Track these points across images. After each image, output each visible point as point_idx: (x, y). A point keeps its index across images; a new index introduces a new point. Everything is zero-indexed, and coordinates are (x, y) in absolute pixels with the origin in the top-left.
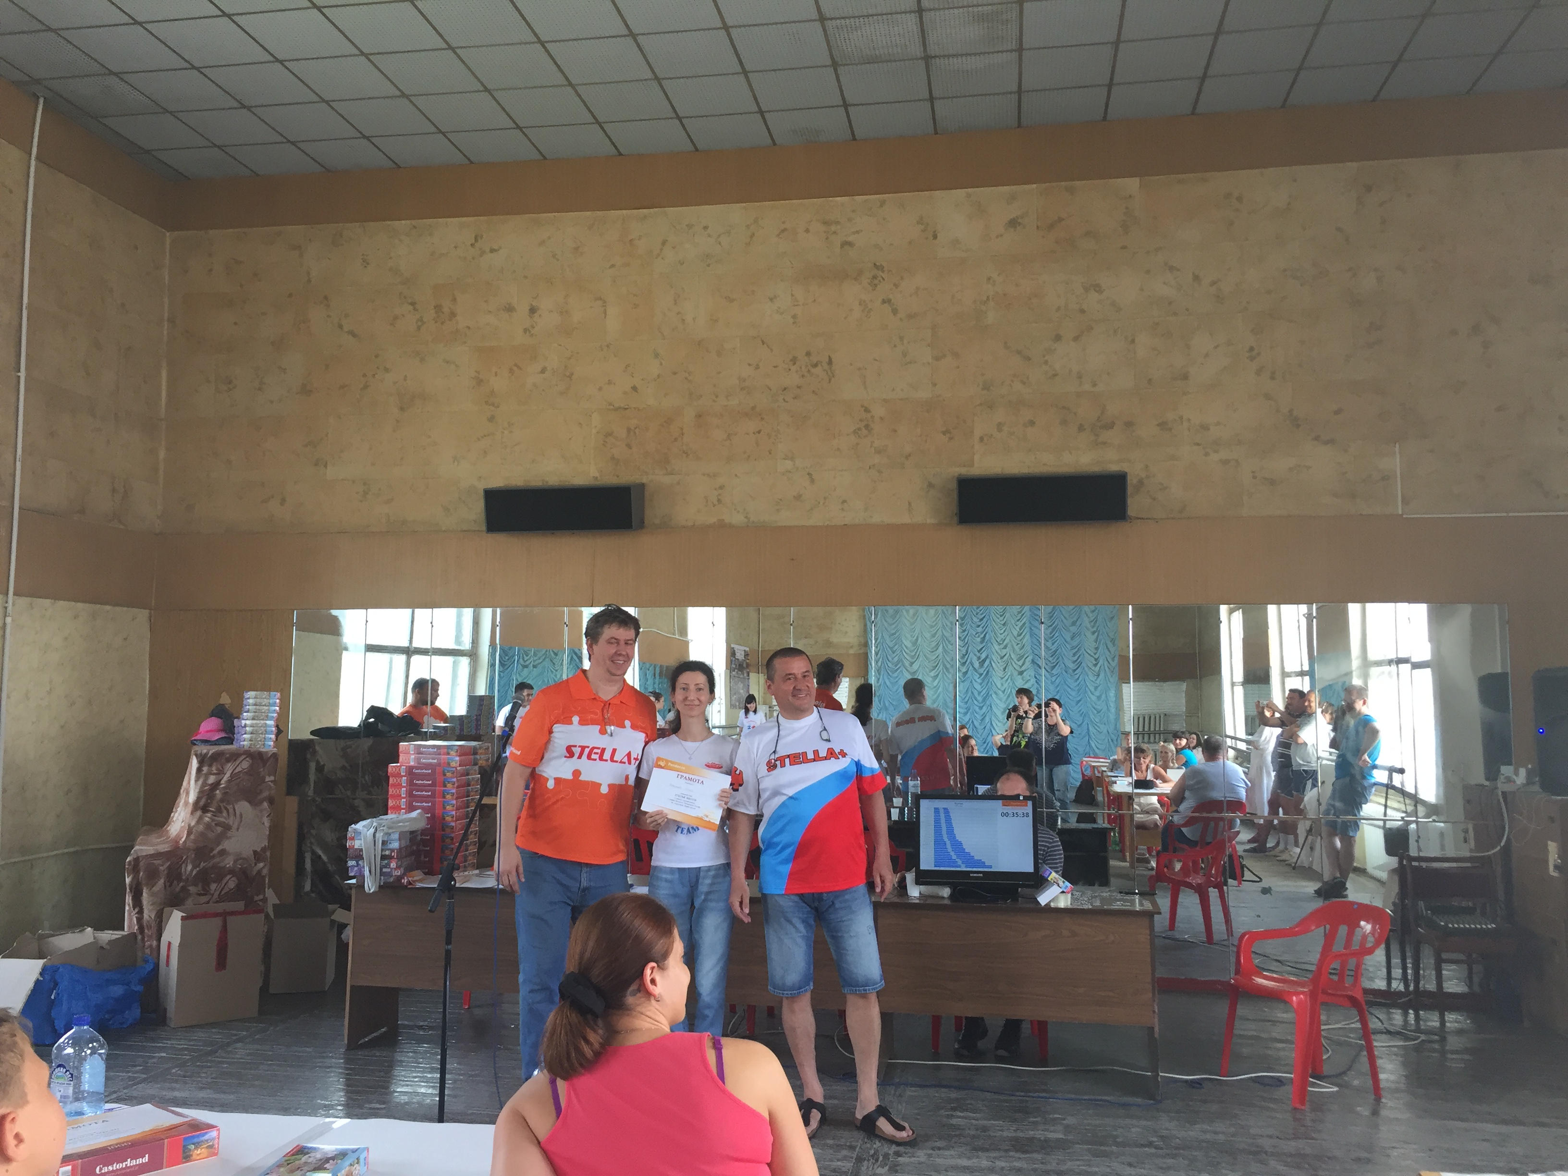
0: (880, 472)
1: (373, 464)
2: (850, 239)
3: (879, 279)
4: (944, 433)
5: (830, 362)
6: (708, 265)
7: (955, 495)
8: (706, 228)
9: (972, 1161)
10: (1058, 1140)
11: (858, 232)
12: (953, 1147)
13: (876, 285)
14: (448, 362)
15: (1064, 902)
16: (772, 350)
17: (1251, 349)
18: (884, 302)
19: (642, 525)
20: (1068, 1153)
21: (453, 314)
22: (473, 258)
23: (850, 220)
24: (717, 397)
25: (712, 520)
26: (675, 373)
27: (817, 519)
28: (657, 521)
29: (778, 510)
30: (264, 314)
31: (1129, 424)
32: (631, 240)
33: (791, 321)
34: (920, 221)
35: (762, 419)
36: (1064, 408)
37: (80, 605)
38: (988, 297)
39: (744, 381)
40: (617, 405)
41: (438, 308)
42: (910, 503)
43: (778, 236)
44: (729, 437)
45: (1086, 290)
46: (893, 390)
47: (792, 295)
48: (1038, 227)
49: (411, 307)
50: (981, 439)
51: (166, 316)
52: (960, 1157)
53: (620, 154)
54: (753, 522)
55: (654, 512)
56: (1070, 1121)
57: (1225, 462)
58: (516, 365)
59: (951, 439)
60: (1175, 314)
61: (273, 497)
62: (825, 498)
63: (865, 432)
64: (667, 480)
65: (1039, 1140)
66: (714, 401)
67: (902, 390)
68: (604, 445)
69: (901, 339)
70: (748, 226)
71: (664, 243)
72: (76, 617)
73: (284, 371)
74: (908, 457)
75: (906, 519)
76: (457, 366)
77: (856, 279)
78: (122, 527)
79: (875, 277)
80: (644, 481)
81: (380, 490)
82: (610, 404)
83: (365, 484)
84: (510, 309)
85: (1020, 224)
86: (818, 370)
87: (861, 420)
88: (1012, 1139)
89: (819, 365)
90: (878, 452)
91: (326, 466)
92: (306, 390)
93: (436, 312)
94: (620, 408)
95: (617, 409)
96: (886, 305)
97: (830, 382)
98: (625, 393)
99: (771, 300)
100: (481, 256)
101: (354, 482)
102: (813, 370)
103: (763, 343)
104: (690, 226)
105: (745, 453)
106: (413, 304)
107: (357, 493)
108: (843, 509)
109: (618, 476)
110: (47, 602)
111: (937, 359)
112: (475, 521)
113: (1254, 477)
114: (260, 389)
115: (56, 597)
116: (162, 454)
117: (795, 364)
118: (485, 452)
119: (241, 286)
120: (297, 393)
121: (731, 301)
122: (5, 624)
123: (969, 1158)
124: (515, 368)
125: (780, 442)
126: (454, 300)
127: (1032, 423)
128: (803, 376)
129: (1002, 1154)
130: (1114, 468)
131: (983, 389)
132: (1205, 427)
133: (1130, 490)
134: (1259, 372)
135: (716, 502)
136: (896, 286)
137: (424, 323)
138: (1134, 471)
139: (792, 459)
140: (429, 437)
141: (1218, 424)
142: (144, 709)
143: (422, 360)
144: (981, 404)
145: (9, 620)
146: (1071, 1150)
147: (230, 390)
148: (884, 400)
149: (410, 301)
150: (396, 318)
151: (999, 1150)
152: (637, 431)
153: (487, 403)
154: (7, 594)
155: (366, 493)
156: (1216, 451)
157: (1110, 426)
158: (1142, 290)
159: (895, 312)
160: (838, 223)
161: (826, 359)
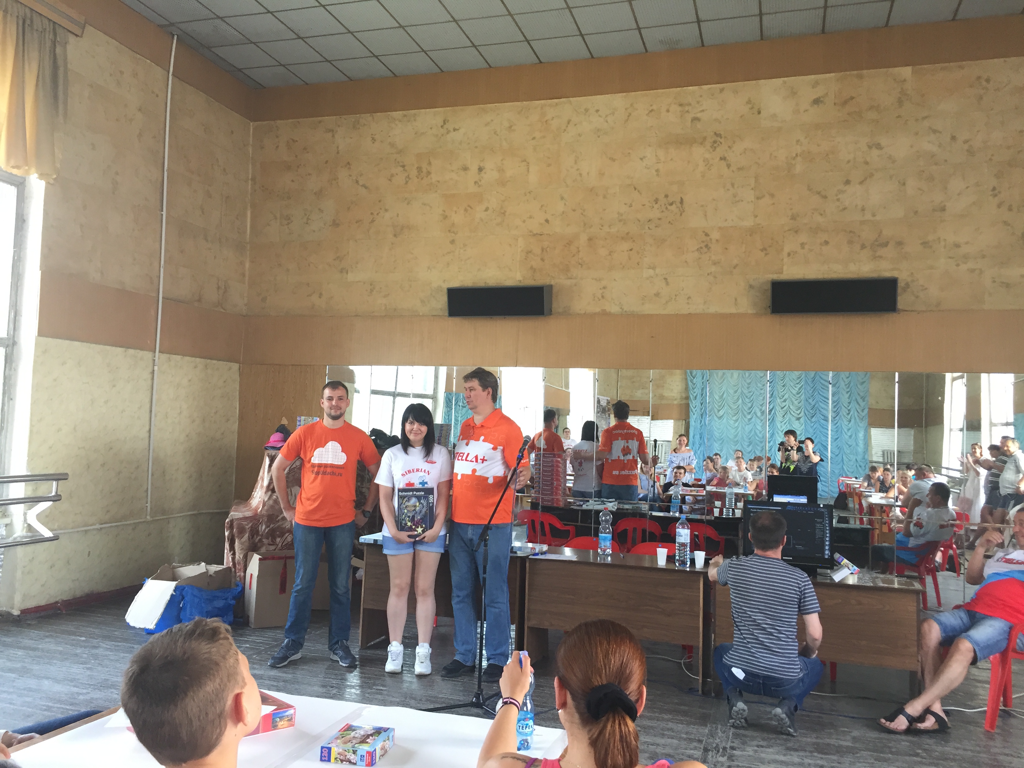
0: (715, 277)
1: (376, 272)
2: (699, 115)
3: (718, 143)
4: (763, 250)
5: (682, 201)
6: (599, 137)
7: (769, 294)
8: (597, 111)
9: (785, 758)
10: (848, 746)
11: (703, 111)
12: (772, 747)
13: (715, 148)
14: (425, 204)
15: (852, 580)
16: (641, 194)
17: (994, 189)
18: (721, 159)
19: (550, 313)
20: (857, 757)
21: (429, 173)
22: (443, 135)
23: (698, 102)
24: (602, 226)
25: (598, 310)
26: (574, 210)
27: (670, 309)
28: (560, 310)
29: (643, 304)
30: (309, 174)
31: (900, 244)
32: (546, 121)
33: (655, 173)
34: (749, 102)
35: (634, 241)
36: (851, 232)
37: (198, 360)
38: (797, 155)
39: (622, 215)
40: (535, 232)
41: (419, 169)
42: (736, 300)
43: (647, 115)
44: (610, 255)
45: (870, 147)
46: (726, 220)
47: (656, 156)
48: (835, 104)
49: (402, 169)
50: (789, 255)
51: (250, 177)
52: (777, 753)
53: (541, 62)
54: (626, 311)
55: (558, 304)
56: (856, 733)
57: (972, 271)
58: (469, 206)
59: (766, 254)
60: (936, 164)
61: (314, 292)
62: (676, 296)
63: (705, 250)
64: (568, 282)
65: (834, 745)
66: (601, 229)
67: (732, 220)
68: (526, 259)
69: (733, 185)
70: (626, 109)
71: (569, 123)
72: (196, 367)
73: (321, 211)
74: (735, 268)
75: (733, 310)
76: (431, 207)
77: (701, 144)
78: (222, 310)
79: (715, 142)
80: (553, 283)
81: (381, 288)
82: (531, 232)
83: (371, 285)
84: (465, 169)
85: (822, 102)
86: (673, 207)
87: (703, 242)
88: (814, 744)
89: (674, 205)
90: (715, 264)
91: (347, 273)
92: (335, 224)
93: (418, 172)
94: (537, 234)
95: (534, 235)
96: (723, 161)
97: (681, 215)
98: (541, 224)
99: (641, 159)
100: (448, 133)
101: (364, 283)
102: (669, 207)
103: (635, 189)
104: (587, 110)
105: (621, 264)
106: (403, 166)
107: (367, 290)
108: (688, 303)
109: (535, 280)
110: (178, 357)
111: (758, 198)
112: (441, 309)
113: (994, 282)
114: (307, 223)
115: (184, 355)
116: (247, 265)
117: (657, 203)
118: (448, 264)
119: (296, 156)
120: (330, 226)
121: (614, 160)
122: (153, 370)
123: (785, 755)
124: (469, 208)
125: (646, 257)
126: (430, 163)
127: (826, 243)
128: (663, 212)
129: (808, 754)
130: (887, 274)
131: (791, 219)
132: (957, 246)
133: (899, 290)
134: (999, 206)
135: (600, 297)
136: (730, 147)
137: (410, 179)
138: (902, 276)
139: (654, 268)
140: (412, 254)
141: (967, 243)
142: (236, 427)
143: (408, 204)
144: (789, 230)
145: (156, 368)
146: (858, 755)
147: (288, 224)
148: (720, 228)
149: (401, 164)
150: (392, 175)
151: (805, 751)
152: (548, 249)
153: (449, 231)
154: (155, 352)
155: (372, 291)
156: (966, 263)
157: (886, 245)
158: (912, 147)
159: (729, 166)
160: (690, 104)
161: (679, 200)
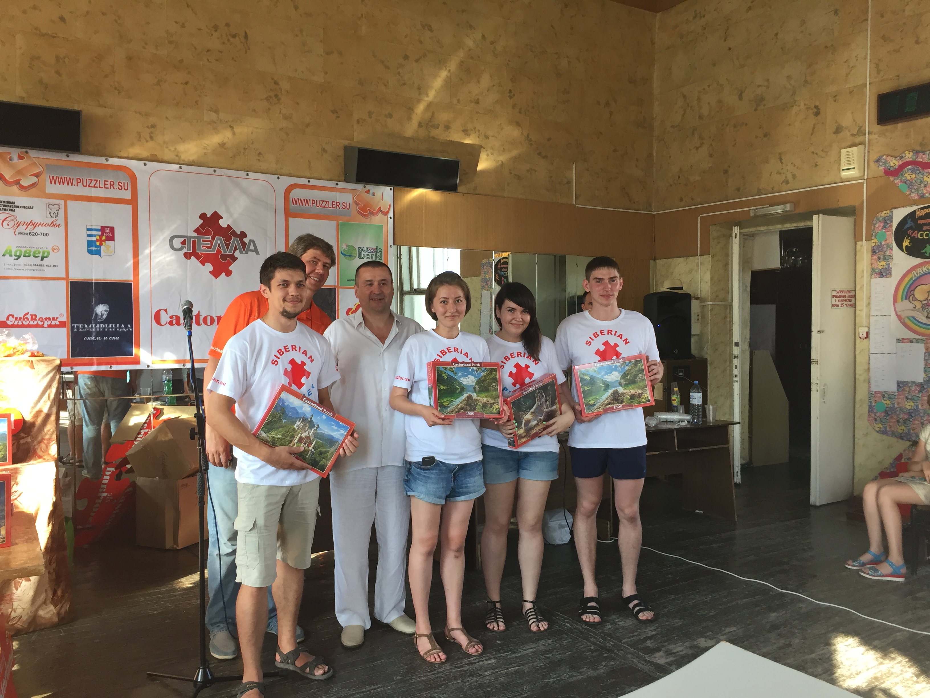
5: (246, 36)
16: (196, 14)
17: (510, 91)
24: (146, 44)
26: (104, 14)
27: (238, 165)
31: (447, 127)
35: (189, 73)
36: (410, 108)
39: (172, 36)
40: (43, 31)
42: (309, 162)
44: (159, 83)
46: (296, 70)
50: (358, 121)
54: (184, 160)
60: (472, 58)
62: (245, 149)
63: (275, 100)
64: (100, 112)
66: (144, 48)
68: (30, 67)
69: (301, 31)
74: (308, 125)
75: (307, 174)
82: (36, 29)
86: (236, 41)
87: (272, 90)
89: (237, 38)
94: (47, 34)
95: (43, 35)
97: (246, 53)
98: (53, 21)
102: (232, 40)
103: (188, 6)
105: (174, 99)
108: (260, 158)
111: (328, 53)
113: (511, 173)
117: (216, 31)
125: (206, 96)
127: (390, 116)
128: (224, 43)
132: (487, 137)
133: (459, 172)
134: (514, 107)
135: (148, 139)
139: (217, 112)
141: (493, 136)
144: (357, 95)
148: (289, 77)
152: (66, 60)
156: (492, 154)
157: (437, 126)
161: (243, 34)
